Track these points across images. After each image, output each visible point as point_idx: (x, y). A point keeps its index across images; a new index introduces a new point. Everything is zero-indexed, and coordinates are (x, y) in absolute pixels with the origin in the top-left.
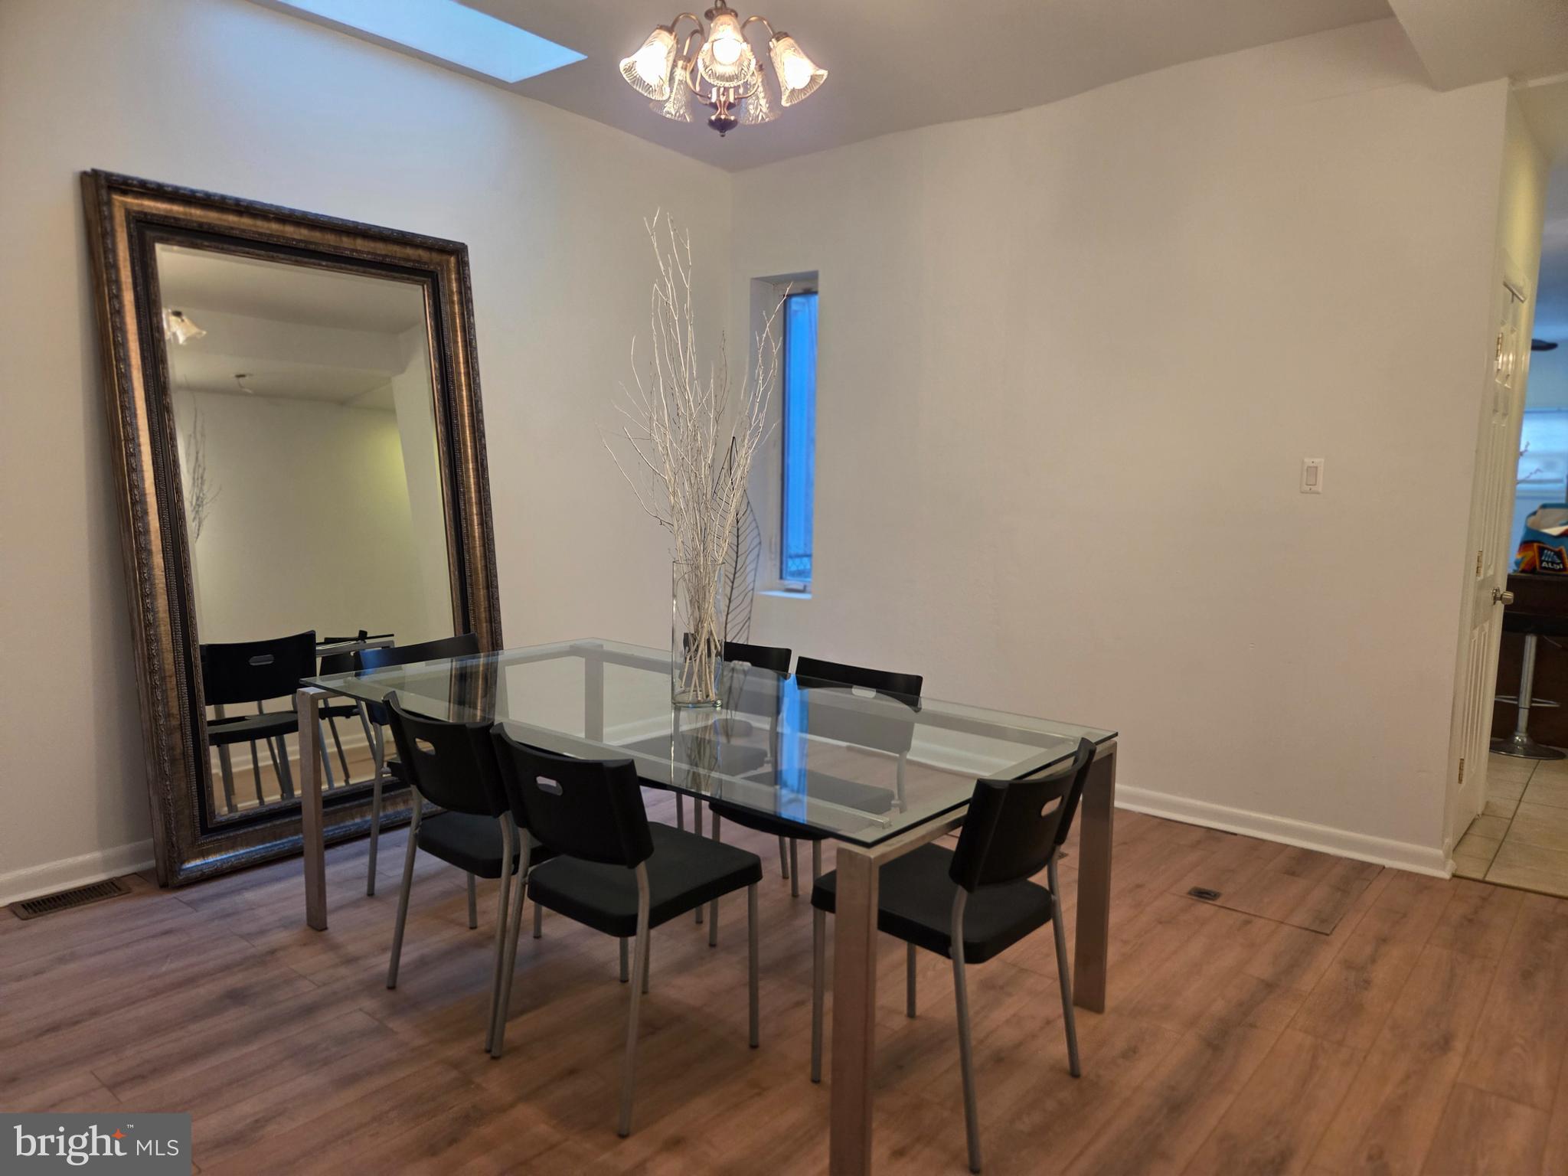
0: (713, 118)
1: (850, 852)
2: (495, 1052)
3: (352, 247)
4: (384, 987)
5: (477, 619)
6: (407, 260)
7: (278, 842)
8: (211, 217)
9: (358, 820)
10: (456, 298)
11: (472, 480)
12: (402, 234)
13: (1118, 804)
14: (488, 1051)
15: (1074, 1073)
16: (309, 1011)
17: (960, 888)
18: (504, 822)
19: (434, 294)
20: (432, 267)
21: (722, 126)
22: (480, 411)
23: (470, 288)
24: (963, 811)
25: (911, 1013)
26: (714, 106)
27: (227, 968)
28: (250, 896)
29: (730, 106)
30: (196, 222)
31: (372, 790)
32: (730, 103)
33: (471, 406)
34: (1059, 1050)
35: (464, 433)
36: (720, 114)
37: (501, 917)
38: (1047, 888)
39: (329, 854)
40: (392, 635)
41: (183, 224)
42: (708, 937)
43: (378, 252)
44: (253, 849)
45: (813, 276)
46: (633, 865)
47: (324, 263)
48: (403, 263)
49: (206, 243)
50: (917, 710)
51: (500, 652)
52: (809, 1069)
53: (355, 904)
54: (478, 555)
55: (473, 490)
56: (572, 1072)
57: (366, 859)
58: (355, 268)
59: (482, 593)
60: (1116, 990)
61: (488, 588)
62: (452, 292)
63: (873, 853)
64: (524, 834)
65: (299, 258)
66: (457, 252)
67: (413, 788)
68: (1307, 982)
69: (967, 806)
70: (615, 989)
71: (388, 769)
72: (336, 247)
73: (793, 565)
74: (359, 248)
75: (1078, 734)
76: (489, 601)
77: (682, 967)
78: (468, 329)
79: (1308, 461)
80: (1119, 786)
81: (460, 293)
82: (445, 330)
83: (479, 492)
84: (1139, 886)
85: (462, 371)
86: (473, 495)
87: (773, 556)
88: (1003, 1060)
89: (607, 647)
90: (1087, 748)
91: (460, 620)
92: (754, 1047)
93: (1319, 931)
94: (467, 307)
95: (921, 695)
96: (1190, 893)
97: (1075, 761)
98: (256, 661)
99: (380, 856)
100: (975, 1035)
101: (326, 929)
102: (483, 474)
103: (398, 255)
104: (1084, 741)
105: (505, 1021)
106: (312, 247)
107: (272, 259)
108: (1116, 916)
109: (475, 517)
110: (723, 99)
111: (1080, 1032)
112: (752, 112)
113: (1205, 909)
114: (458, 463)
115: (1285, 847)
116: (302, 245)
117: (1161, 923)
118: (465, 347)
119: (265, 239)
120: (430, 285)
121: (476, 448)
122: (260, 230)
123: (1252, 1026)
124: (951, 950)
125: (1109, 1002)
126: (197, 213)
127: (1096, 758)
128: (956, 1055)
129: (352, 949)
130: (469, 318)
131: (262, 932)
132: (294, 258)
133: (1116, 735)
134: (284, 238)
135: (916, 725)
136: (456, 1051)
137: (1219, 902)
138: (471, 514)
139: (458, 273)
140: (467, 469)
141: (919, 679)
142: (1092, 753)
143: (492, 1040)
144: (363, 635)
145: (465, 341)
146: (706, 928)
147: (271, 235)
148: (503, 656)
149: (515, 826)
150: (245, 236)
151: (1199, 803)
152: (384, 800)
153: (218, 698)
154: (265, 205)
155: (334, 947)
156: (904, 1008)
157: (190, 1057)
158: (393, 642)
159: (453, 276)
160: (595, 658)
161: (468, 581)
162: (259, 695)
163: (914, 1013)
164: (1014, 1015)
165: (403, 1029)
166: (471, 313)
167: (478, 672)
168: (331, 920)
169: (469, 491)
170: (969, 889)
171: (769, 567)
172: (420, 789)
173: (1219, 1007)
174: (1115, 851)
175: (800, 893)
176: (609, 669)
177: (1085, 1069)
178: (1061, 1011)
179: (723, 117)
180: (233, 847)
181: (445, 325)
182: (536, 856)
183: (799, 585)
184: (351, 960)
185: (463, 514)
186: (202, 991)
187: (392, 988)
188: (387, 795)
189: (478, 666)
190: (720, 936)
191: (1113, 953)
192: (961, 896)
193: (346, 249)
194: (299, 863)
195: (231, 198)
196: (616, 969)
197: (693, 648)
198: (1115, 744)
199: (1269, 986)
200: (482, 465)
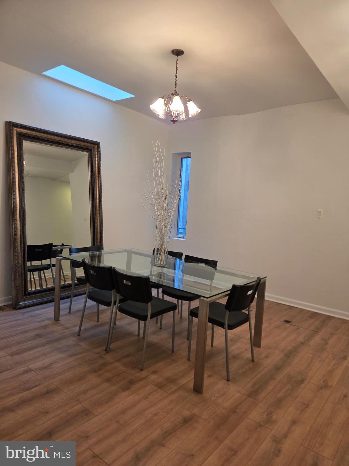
0: (172, 119)
1: (203, 299)
2: (108, 351)
3: (71, 142)
4: (77, 335)
5: (97, 242)
6: (85, 146)
7: (44, 299)
8: (38, 134)
9: (64, 294)
10: (96, 156)
11: (98, 204)
12: (84, 139)
13: (266, 298)
14: (106, 351)
15: (253, 361)
16: (59, 339)
17: (227, 311)
18: (113, 292)
19: (91, 155)
20: (91, 148)
21: (174, 121)
22: (101, 186)
23: (100, 154)
24: (229, 292)
25: (212, 346)
26: (172, 116)
27: (35, 329)
28: (37, 312)
29: (176, 117)
30: (34, 135)
31: (72, 285)
32: (176, 116)
33: (99, 185)
34: (250, 355)
35: (96, 192)
36: (174, 118)
37: (110, 318)
38: (248, 314)
39: (61, 301)
40: (72, 245)
41: (30, 136)
42: (159, 327)
43: (78, 144)
44: (37, 300)
45: (190, 153)
46: (148, 303)
47: (64, 146)
48: (83, 147)
49: (36, 141)
50: (216, 269)
51: (103, 251)
52: (187, 357)
53: (66, 315)
54: (98, 224)
55: (98, 207)
56: (127, 356)
57: (69, 304)
58: (72, 148)
59: (99, 235)
60: (263, 343)
61: (100, 233)
62: (96, 155)
63: (208, 300)
64: (118, 295)
65: (58, 145)
66: (98, 144)
67: (88, 284)
68: (312, 343)
69: (230, 291)
70: (136, 338)
71: (76, 280)
72: (67, 142)
73: (181, 231)
74: (73, 142)
75: (257, 276)
76: (100, 237)
77: (154, 333)
78: (99, 165)
79: (319, 210)
80: (266, 294)
81: (98, 155)
82: (93, 164)
83: (100, 207)
84: (270, 319)
85: (97, 175)
86: (98, 208)
87: (175, 228)
88: (235, 357)
89: (133, 250)
90: (259, 279)
91: (92, 242)
92: (173, 352)
93: (316, 331)
94: (99, 159)
95: (217, 265)
96: (284, 321)
97: (256, 283)
98: (37, 250)
99: (73, 303)
100: (229, 351)
101: (59, 321)
102: (101, 203)
103: (83, 145)
104: (258, 278)
105: (111, 343)
106: (61, 142)
107: (51, 145)
108: (264, 325)
109: (98, 214)
110: (175, 115)
111: (254, 352)
112: (181, 118)
113: (287, 325)
114: (94, 200)
115: (309, 311)
116: (59, 142)
117: (276, 328)
118: (98, 169)
119: (50, 140)
120: (90, 153)
121: (99, 195)
122: (49, 138)
123: (297, 352)
124: (224, 327)
125: (262, 346)
126: (34, 133)
127: (261, 283)
128: (225, 355)
129: (67, 326)
130: (100, 162)
131: (42, 321)
132: (56, 145)
133: (266, 277)
134: (55, 140)
135: (216, 273)
136: (98, 350)
137: (291, 323)
138: (97, 213)
139: (97, 150)
140: (97, 201)
141: (217, 262)
142: (260, 280)
143: (107, 348)
144: (63, 245)
145: (98, 167)
146: (159, 324)
147: (52, 139)
148: (103, 252)
149: (116, 293)
150: (45, 139)
151: (287, 299)
152: (74, 288)
153: (31, 260)
154: (51, 131)
155: (62, 325)
156: (211, 345)
157: (31, 349)
158: (72, 247)
159: (96, 151)
160: (130, 253)
161: (95, 231)
162: (41, 259)
163: (213, 346)
164: (238, 347)
165: (83, 345)
166: (100, 160)
167: (96, 256)
168: (61, 318)
169: (97, 208)
170: (229, 311)
171: (174, 231)
172: (90, 284)
173: (289, 348)
174: (265, 310)
175: (183, 317)
176: (134, 256)
177: (255, 360)
178: (250, 347)
179: (174, 119)
180: (32, 300)
181: (93, 163)
182: (121, 301)
183: (182, 236)
184: (67, 328)
185: (95, 213)
186: (30, 334)
187: (79, 335)
188: (76, 287)
189: (96, 254)
190: (163, 326)
191: (263, 334)
192: (228, 313)
193: (69, 143)
194: (53, 304)
195: (43, 129)
196: (136, 333)
197: (160, 251)
198: (266, 280)
199: (302, 343)
200: (101, 200)
